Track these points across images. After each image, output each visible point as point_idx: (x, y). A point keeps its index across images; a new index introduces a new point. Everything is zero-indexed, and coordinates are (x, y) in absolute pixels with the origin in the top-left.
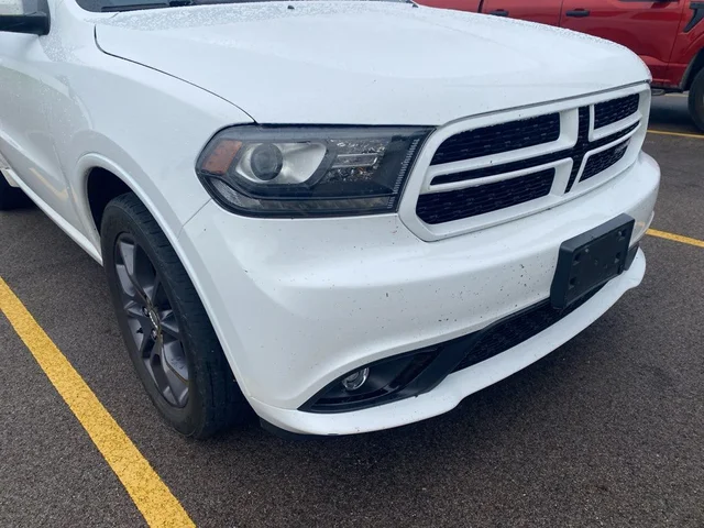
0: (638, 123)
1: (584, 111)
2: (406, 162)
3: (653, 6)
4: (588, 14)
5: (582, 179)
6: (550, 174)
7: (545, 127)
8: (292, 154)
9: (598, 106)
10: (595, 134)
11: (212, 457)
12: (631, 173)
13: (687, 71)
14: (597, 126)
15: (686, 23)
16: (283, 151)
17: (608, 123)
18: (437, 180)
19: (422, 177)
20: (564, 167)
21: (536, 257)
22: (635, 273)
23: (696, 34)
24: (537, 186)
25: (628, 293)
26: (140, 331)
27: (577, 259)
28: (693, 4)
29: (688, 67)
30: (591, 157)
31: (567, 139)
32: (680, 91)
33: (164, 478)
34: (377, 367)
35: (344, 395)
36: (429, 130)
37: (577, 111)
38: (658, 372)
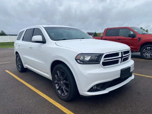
0: (129, 55)
1: (122, 52)
2: (101, 58)
3: (132, 38)
4: (121, 39)
5: (122, 62)
6: (118, 60)
7: (117, 54)
8: (86, 57)
9: (124, 52)
10: (124, 56)
11: (70, 104)
12: (130, 61)
13: (139, 49)
14: (124, 55)
15: (138, 41)
16: (85, 57)
17: (125, 54)
18: (104, 60)
19: (102, 60)
20: (120, 59)
21: (118, 71)
22: (133, 77)
23: (140, 42)
24: (117, 62)
25: (132, 80)
26: (57, 86)
27: (123, 71)
28: (138, 38)
29: (139, 48)
30: (123, 59)
31: (120, 56)
32: (139, 52)
33: (64, 107)
34: (97, 85)
35: (93, 90)
36: (103, 54)
37: (121, 53)
38: (139, 93)
